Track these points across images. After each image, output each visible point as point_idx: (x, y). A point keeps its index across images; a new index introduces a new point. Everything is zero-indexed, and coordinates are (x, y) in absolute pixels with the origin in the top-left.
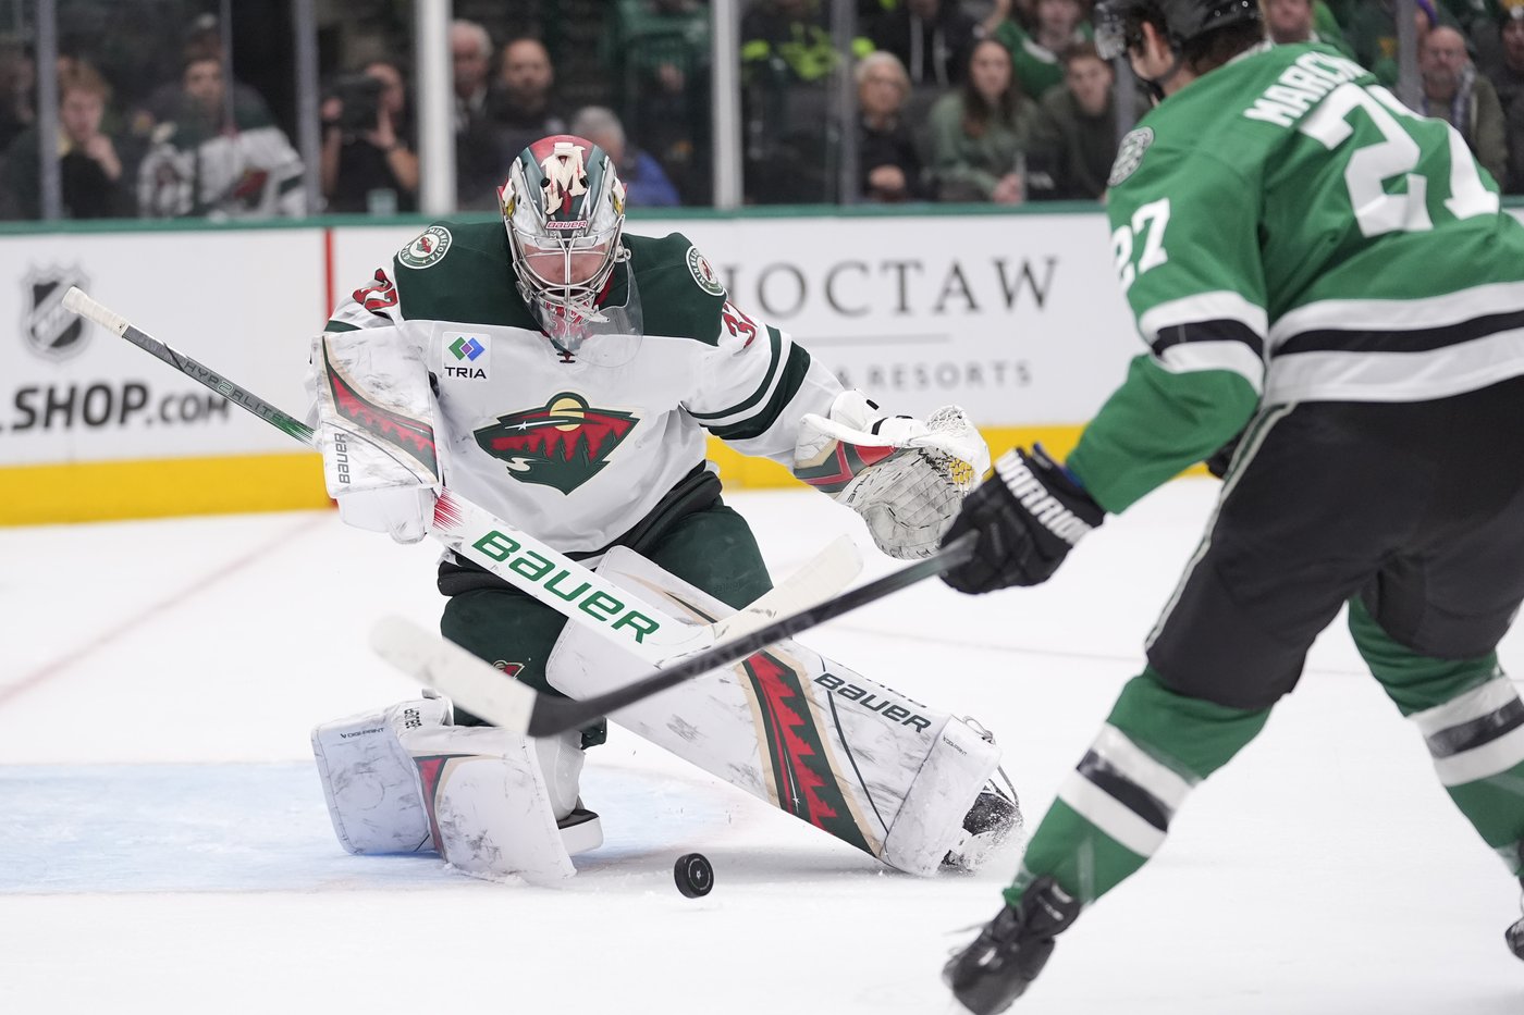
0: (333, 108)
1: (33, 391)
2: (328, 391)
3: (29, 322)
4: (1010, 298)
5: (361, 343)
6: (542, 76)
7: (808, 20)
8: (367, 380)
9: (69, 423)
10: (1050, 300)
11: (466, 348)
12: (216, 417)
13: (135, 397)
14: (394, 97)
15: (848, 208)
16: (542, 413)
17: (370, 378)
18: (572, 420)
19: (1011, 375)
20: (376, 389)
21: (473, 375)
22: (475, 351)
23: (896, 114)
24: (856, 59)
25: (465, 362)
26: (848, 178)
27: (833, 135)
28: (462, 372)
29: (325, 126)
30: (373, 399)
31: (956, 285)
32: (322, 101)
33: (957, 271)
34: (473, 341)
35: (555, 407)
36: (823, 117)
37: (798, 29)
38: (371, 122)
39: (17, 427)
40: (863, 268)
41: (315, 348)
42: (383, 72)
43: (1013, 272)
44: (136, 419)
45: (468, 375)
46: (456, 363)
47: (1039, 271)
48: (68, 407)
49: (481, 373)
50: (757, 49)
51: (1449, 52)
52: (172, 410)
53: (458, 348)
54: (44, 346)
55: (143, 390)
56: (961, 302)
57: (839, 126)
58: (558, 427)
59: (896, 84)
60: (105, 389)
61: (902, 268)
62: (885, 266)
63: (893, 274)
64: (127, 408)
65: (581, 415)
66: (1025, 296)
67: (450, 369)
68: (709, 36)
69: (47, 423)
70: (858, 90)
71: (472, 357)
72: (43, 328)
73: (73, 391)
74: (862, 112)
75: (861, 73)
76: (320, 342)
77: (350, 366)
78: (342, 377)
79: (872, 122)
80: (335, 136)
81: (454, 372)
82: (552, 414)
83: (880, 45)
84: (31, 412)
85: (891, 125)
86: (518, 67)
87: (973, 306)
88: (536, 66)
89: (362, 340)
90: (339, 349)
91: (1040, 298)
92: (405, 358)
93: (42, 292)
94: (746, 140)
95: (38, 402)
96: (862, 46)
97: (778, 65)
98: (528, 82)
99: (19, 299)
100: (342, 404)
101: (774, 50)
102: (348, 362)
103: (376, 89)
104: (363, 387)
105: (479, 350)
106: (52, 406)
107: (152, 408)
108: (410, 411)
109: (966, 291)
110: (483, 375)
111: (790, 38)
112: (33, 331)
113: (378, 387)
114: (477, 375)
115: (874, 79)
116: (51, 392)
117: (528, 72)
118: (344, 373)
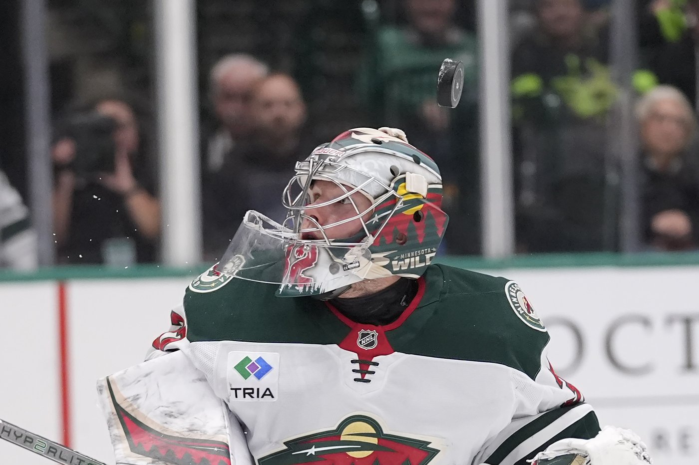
0: (65, 150)
2: (119, 431)
5: (147, 375)
6: (294, 114)
7: (584, 52)
8: (158, 412)
11: (253, 367)
14: (127, 137)
15: (628, 256)
16: (332, 437)
17: (161, 409)
18: (365, 446)
20: (169, 419)
21: (261, 395)
22: (263, 369)
23: (681, 154)
24: (637, 94)
25: (252, 382)
26: (629, 223)
27: (612, 177)
28: (249, 392)
29: (58, 169)
30: (167, 430)
32: (55, 141)
34: (260, 360)
35: (346, 431)
36: (600, 160)
37: (572, 61)
38: (107, 164)
40: (646, 322)
41: (101, 391)
42: (113, 110)
45: (255, 395)
46: (243, 383)
49: (268, 393)
50: (529, 84)
53: (243, 368)
57: (619, 167)
58: (351, 454)
59: (680, 122)
61: (688, 322)
62: (670, 320)
63: (678, 329)
65: (374, 441)
67: (236, 390)
70: (639, 128)
71: (259, 376)
74: (644, 152)
75: (642, 110)
76: (105, 384)
77: (139, 401)
78: (133, 414)
79: (654, 163)
80: (68, 180)
81: (240, 393)
82: (343, 438)
83: (663, 79)
85: (676, 166)
86: (268, 104)
88: (287, 104)
89: (148, 371)
90: (125, 386)
92: (194, 381)
94: (517, 184)
96: (644, 80)
97: (552, 101)
98: (279, 121)
100: (135, 440)
101: (547, 85)
102: (136, 398)
103: (109, 127)
104: (154, 420)
105: (267, 368)
108: (205, 433)
110: (271, 395)
111: (563, 71)
113: (170, 416)
114: (264, 395)
115: (656, 116)
117: (278, 111)
118: (133, 410)
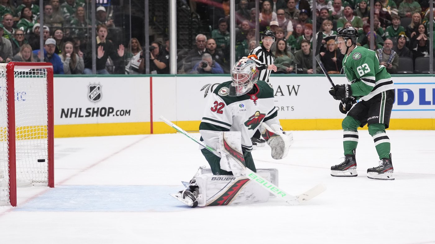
1: (90, 109)
3: (89, 95)
4: (290, 94)
5: (230, 134)
9: (97, 116)
10: (298, 94)
12: (127, 115)
13: (111, 110)
17: (231, 142)
19: (290, 108)
30: (231, 147)
31: (279, 90)
33: (279, 87)
35: (256, 114)
39: (86, 116)
43: (291, 88)
44: (111, 115)
47: (296, 88)
48: (97, 112)
51: (389, 44)
52: (118, 113)
54: (92, 100)
55: (113, 109)
56: (280, 94)
60: (105, 108)
64: (109, 113)
65: (259, 115)
66: (293, 92)
68: (230, 40)
69: (93, 116)
71: (243, 107)
72: (92, 96)
73: (98, 109)
84: (89, 113)
87: (283, 95)
91: (296, 94)
93: (92, 89)
95: (91, 111)
99: (87, 90)
102: (227, 138)
105: (244, 105)
106: (94, 112)
107: (114, 113)
108: (238, 150)
109: (281, 92)
112: (90, 96)
113: (232, 144)
116: (94, 109)
